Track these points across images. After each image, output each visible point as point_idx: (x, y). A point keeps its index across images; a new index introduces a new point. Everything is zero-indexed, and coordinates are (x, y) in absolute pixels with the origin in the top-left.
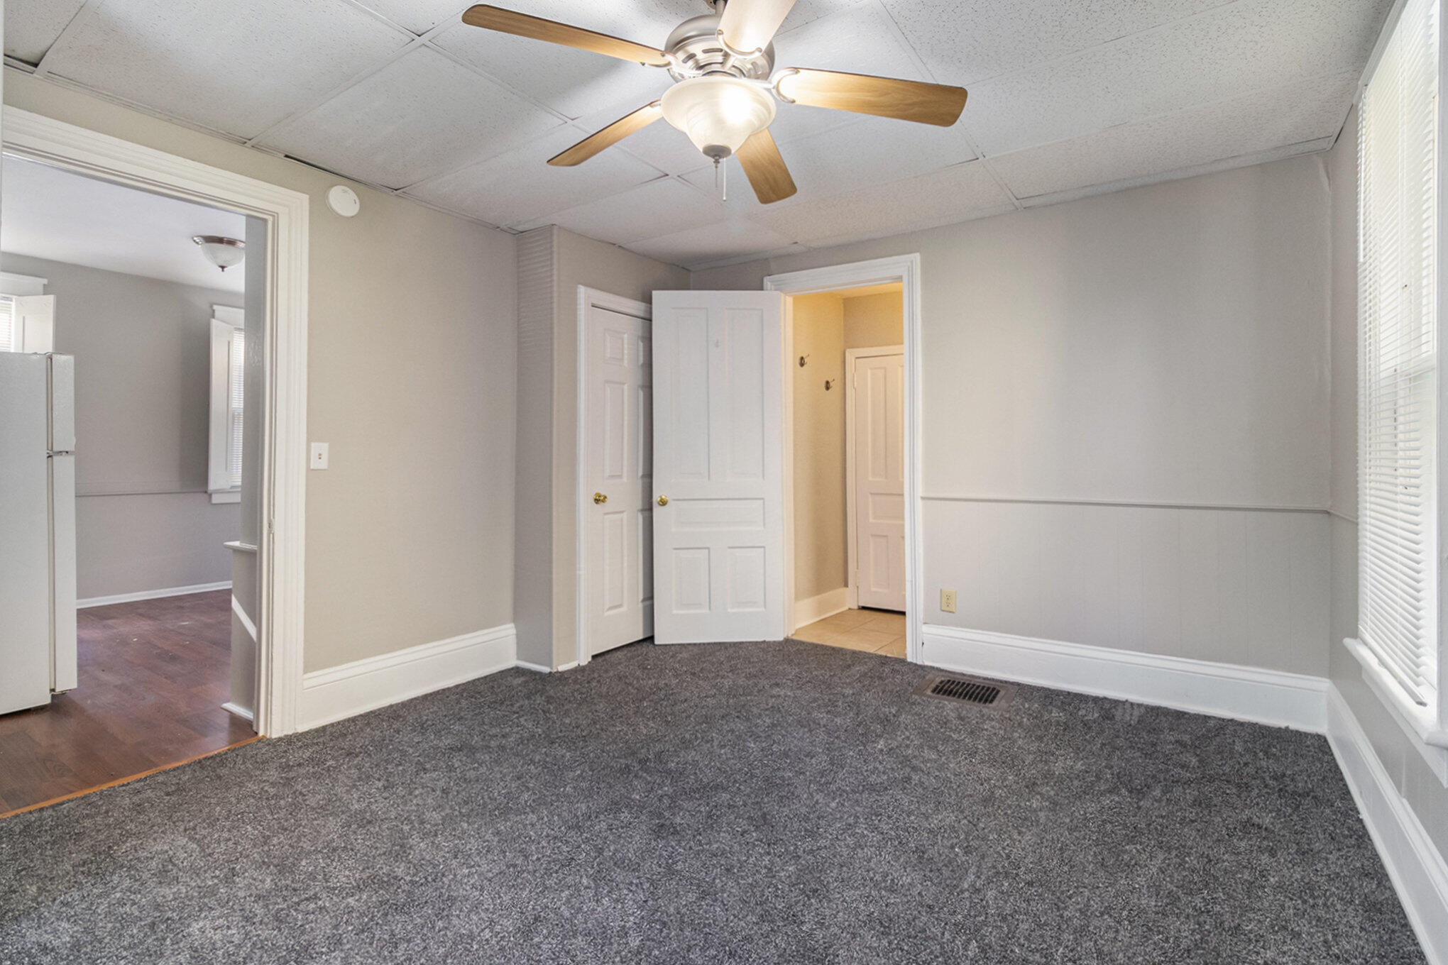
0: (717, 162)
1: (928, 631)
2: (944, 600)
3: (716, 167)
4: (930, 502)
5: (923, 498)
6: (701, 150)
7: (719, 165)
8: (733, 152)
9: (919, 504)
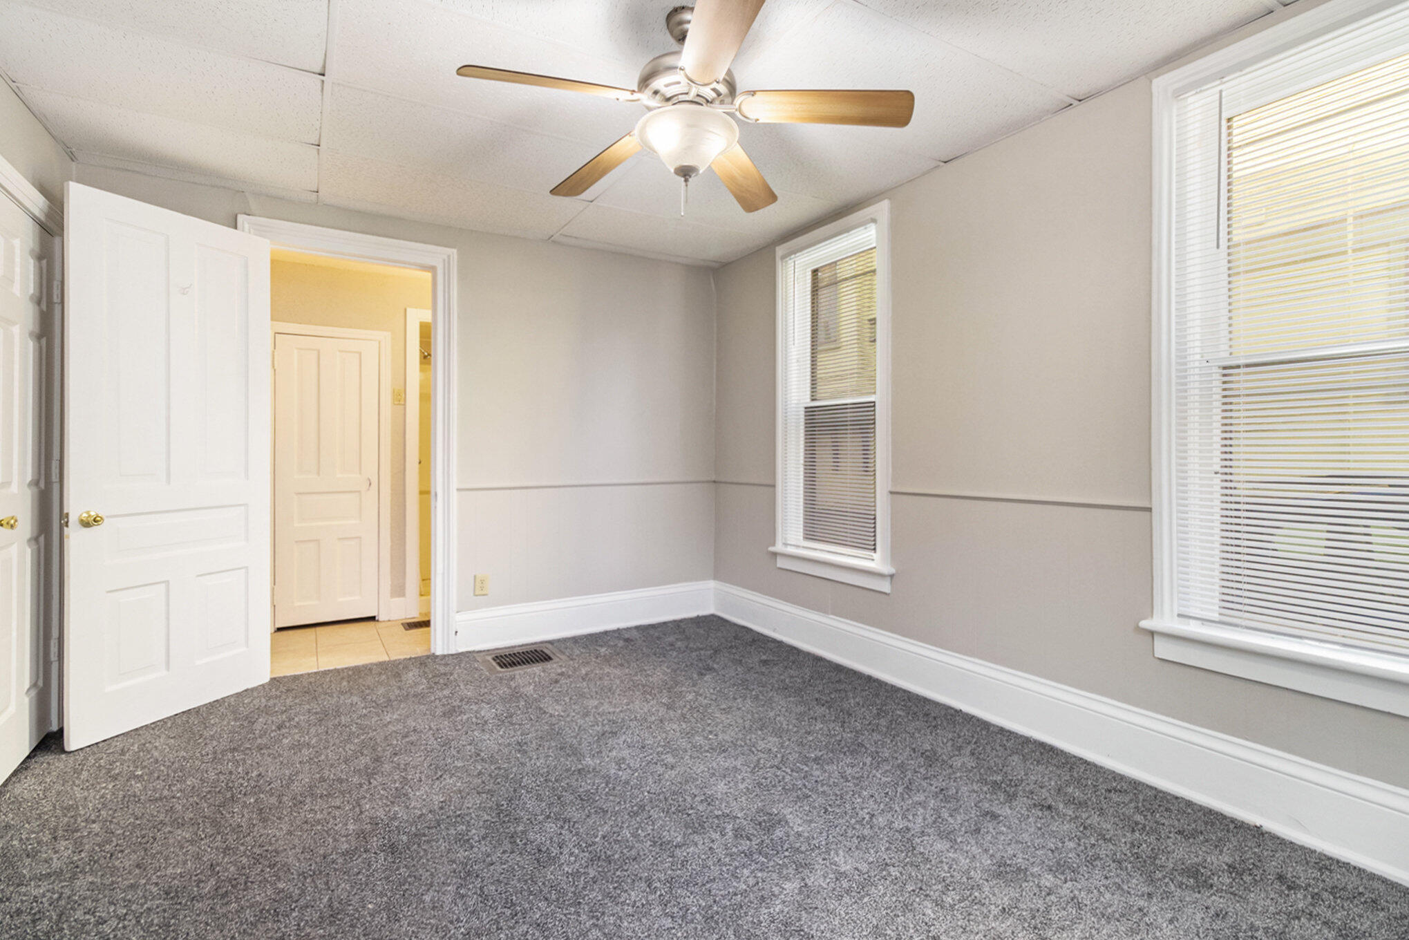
0: (686, 181)
1: (461, 619)
2: (478, 585)
3: (687, 185)
4: (463, 493)
5: (458, 490)
6: (672, 170)
7: (689, 183)
8: (701, 172)
9: (455, 496)
